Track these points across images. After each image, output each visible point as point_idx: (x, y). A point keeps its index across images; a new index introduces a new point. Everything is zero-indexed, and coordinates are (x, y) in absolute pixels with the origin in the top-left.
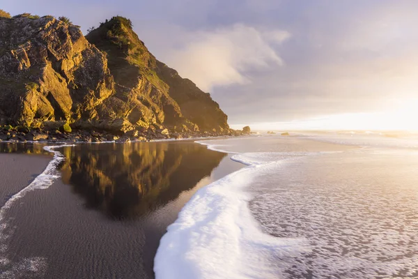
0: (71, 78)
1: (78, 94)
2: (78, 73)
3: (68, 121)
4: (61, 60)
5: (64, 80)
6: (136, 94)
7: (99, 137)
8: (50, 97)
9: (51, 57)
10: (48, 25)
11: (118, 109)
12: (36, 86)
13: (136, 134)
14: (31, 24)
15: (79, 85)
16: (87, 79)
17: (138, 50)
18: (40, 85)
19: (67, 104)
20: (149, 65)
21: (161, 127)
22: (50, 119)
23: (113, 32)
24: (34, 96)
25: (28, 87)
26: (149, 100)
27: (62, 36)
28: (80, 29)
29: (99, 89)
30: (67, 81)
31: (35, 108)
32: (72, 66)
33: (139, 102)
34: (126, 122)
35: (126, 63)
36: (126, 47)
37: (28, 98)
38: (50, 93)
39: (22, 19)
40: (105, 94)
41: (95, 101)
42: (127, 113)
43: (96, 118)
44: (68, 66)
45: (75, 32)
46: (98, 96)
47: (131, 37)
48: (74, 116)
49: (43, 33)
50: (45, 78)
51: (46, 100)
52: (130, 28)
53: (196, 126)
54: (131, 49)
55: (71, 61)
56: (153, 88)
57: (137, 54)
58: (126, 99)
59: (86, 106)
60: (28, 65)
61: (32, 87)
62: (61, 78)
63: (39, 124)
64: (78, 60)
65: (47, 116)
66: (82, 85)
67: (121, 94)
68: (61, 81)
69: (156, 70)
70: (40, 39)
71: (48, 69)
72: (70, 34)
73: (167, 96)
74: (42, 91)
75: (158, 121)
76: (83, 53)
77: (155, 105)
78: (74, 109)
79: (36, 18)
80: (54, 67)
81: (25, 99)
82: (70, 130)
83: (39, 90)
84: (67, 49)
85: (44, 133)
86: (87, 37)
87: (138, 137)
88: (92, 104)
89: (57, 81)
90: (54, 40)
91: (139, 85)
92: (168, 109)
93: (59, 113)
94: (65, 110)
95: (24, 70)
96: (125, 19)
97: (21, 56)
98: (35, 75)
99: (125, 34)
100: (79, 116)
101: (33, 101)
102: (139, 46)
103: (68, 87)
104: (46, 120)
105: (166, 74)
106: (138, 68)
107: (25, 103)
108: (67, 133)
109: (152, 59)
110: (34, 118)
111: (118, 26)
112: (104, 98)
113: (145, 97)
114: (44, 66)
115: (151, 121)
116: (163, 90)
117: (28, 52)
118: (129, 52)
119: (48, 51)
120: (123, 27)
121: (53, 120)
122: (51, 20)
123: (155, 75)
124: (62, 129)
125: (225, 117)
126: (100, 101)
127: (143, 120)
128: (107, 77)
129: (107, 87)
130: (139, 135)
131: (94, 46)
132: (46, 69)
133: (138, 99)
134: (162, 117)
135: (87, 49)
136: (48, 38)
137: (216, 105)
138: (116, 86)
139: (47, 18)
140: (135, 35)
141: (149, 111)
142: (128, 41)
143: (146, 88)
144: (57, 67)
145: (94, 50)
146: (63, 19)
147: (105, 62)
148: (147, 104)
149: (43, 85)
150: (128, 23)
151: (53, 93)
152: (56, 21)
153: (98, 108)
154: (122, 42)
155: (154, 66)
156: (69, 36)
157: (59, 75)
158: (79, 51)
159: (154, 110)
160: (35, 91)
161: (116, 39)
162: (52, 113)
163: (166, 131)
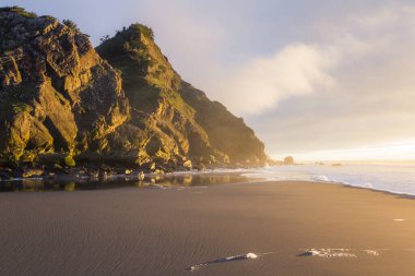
0: (77, 100)
1: (85, 120)
2: (85, 94)
3: (72, 153)
4: (64, 78)
5: (68, 103)
6: (156, 120)
7: (108, 171)
8: (48, 122)
9: (50, 72)
10: (48, 28)
11: (132, 138)
12: (29, 109)
13: (153, 167)
14: (24, 24)
15: (87, 110)
16: (97, 102)
17: (160, 67)
18: (34, 107)
19: (70, 131)
20: (172, 86)
21: (184, 159)
22: (47, 150)
23: (131, 44)
24: (26, 121)
25: (17, 109)
26: (171, 128)
27: (67, 47)
28: (90, 39)
29: (110, 115)
30: (71, 103)
31: (27, 137)
32: (78, 85)
33: (159, 130)
34: (142, 153)
35: (145, 83)
36: (146, 63)
37: (17, 123)
38: (48, 118)
39: (11, 15)
40: (118, 120)
41: (106, 128)
42: (145, 143)
43: (106, 148)
44: (73, 85)
45: (83, 42)
46: (109, 122)
47: (151, 52)
48: (80, 147)
49: (40, 39)
50: (41, 98)
51: (43, 127)
52: (152, 39)
53: (227, 157)
54: (151, 66)
55: (76, 79)
56: (175, 113)
57: (158, 72)
58: (142, 127)
59: (94, 134)
60: (18, 79)
61: (23, 110)
62: (63, 99)
63: (32, 156)
64: (86, 78)
65: (44, 146)
66: (92, 107)
67: (137, 121)
68: (63, 103)
69: (180, 91)
70: (36, 47)
71: (46, 87)
72: (76, 44)
73: (192, 121)
74: (37, 114)
75: (181, 151)
76: (93, 70)
77: (178, 133)
78: (79, 138)
79: (32, 16)
80: (54, 85)
81: (12, 125)
82: (74, 163)
83: (32, 113)
84: (73, 63)
85: (38, 167)
86: (98, 50)
87: (154, 171)
88: (102, 131)
89: (58, 103)
90: (56, 51)
91: (160, 110)
92: (193, 137)
93: (60, 143)
94: (68, 138)
95: (11, 86)
96: (145, 28)
97: (8, 66)
98: (28, 94)
99: (145, 48)
100: (86, 147)
101: (25, 125)
102: (161, 62)
103: (73, 111)
104: (42, 151)
105: (190, 94)
106: (159, 90)
107: (13, 130)
108: (70, 167)
109: (176, 79)
110: (26, 149)
111: (137, 36)
112: (116, 125)
113: (167, 123)
114: (42, 82)
115: (172, 151)
116: (188, 115)
117: (19, 63)
118: (150, 70)
119: (48, 65)
120: (143, 38)
121: (51, 151)
122: (53, 23)
123: (178, 97)
124: (63, 163)
125: (261, 145)
126: (112, 129)
127: (163, 150)
128: (121, 100)
129: (121, 111)
130: (156, 168)
131: (106, 62)
132: (43, 87)
133: (157, 125)
134: (186, 146)
135: (97, 66)
136: (48, 47)
137: (250, 131)
138: (132, 112)
139: (47, 20)
140: (157, 48)
141: (171, 140)
142: (148, 55)
143: (168, 113)
144: (59, 85)
145: (106, 68)
146: (68, 23)
147: (119, 83)
148: (167, 131)
149: (38, 107)
150: (149, 33)
151: (52, 118)
152: (59, 25)
153: (110, 137)
154: (141, 57)
155: (178, 87)
156: (75, 48)
157: (61, 96)
158: (88, 67)
159: (176, 138)
160: (26, 114)
161: (133, 54)
162: (51, 142)
163: (188, 163)
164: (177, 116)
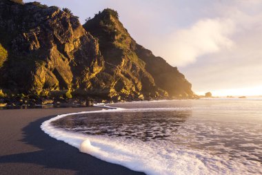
0: (72, 58)
1: (78, 70)
2: (77, 54)
3: (70, 90)
4: (64, 44)
6: (119, 71)
7: (92, 101)
8: (55, 72)
9: (56, 41)
10: (54, 14)
11: (106, 81)
12: (44, 64)
13: (119, 99)
16: (84, 59)
17: (122, 36)
18: (47, 63)
19: (69, 78)
20: (131, 48)
21: (139, 94)
22: (55, 89)
23: (104, 22)
24: (43, 71)
25: (37, 64)
26: (130, 74)
27: (66, 26)
28: (79, 19)
29: (92, 66)
30: (69, 59)
31: (44, 80)
32: (73, 48)
33: (122, 76)
34: (112, 90)
35: (114, 46)
36: (114, 34)
37: (38, 72)
38: (55, 69)
40: (97, 70)
41: (90, 75)
42: (114, 84)
43: (90, 87)
44: (69, 48)
45: (75, 20)
46: (92, 71)
47: (117, 26)
48: (74, 87)
49: (50, 21)
50: (51, 57)
51: (52, 75)
52: (117, 18)
53: (166, 93)
54: (117, 35)
55: (71, 44)
56: (133, 65)
57: (121, 39)
58: (112, 74)
59: (83, 79)
60: (38, 46)
61: (41, 64)
62: (64, 57)
63: (47, 92)
64: (77, 44)
65: (53, 86)
66: (81, 62)
67: (109, 70)
68: (64, 60)
69: (136, 51)
70: (47, 26)
71: (54, 50)
72: (71, 23)
73: (144, 70)
74: (49, 67)
75: (137, 89)
76: (81, 39)
77: (135, 78)
78: (74, 81)
79: (45, 7)
80: (58, 49)
81: (35, 74)
82: (71, 97)
83: (46, 66)
84: (69, 35)
85: (51, 99)
86: (84, 26)
87: (120, 101)
88: (88, 77)
89: (61, 60)
90: (59, 28)
91: (123, 63)
92: (145, 81)
93: (63, 84)
94: (67, 81)
95: (34, 50)
96: (113, 11)
97: (32, 38)
98: (44, 55)
99: (113, 24)
100: (78, 87)
101: (42, 75)
102: (123, 33)
103: (70, 64)
104: (53, 89)
105: (142, 52)
106: (122, 50)
107: (36, 77)
108: (69, 99)
109: (133, 42)
110: (43, 88)
111: (108, 17)
112: (96, 73)
113: (127, 71)
114: (51, 48)
115: (131, 89)
116: (141, 66)
117: (38, 36)
118: (116, 38)
119: (54, 36)
120: (111, 18)
121: (58, 89)
122: (57, 10)
123: (134, 54)
124: (65, 96)
125: (190, 85)
126: (94, 75)
128: (98, 57)
129: (98, 64)
130: (121, 99)
131: (89, 33)
132: (52, 50)
133: (122, 73)
134: (140, 86)
135: (84, 36)
136: (54, 25)
138: (105, 64)
139: (54, 9)
140: (120, 24)
141: (130, 82)
142: (115, 29)
143: (128, 65)
144: (61, 49)
145: (89, 37)
146: (66, 10)
147: (97, 46)
148: (127, 76)
149: (50, 63)
150: (115, 14)
151: (58, 69)
152: (60, 11)
153: (92, 80)
154: (110, 30)
155: (134, 48)
156: (70, 25)
157: (63, 56)
158: (78, 37)
159: (133, 81)
160: (43, 67)
161: (106, 28)
162: (57, 84)
163: (141, 96)
164: (134, 67)
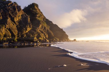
0: (17, 24)
2: (20, 22)
3: (16, 38)
4: (14, 18)
6: (39, 29)
7: (26, 43)
8: (10, 30)
9: (10, 16)
10: (9, 4)
11: (33, 34)
12: (4, 26)
15: (20, 26)
18: (6, 26)
19: (16, 32)
20: (43, 20)
21: (47, 40)
23: (32, 9)
24: (4, 29)
25: (1, 26)
27: (15, 9)
28: (21, 7)
29: (27, 28)
31: (4, 33)
32: (18, 20)
34: (35, 38)
35: (36, 19)
36: (36, 14)
37: (1, 30)
38: (9, 28)
40: (29, 29)
41: (25, 31)
42: (36, 35)
43: (26, 37)
44: (16, 19)
45: (19, 7)
47: (38, 11)
48: (18, 36)
49: (7, 7)
50: (8, 23)
51: (8, 31)
52: (38, 7)
53: (58, 39)
57: (40, 16)
58: (35, 31)
59: (22, 33)
60: (1, 18)
63: (5, 39)
64: (20, 18)
65: (9, 36)
66: (22, 25)
67: (34, 29)
68: (14, 24)
69: (45, 21)
70: (6, 9)
71: (9, 20)
72: (17, 8)
73: (49, 30)
74: (7, 28)
75: (46, 37)
76: (22, 15)
78: (18, 34)
79: (5, 1)
80: (11, 19)
82: (17, 41)
83: (5, 27)
84: (16, 14)
85: (7, 42)
86: (23, 10)
87: (38, 43)
89: (12, 25)
90: (12, 10)
91: (40, 26)
92: (49, 34)
93: (13, 35)
94: (15, 34)
96: (36, 4)
99: (36, 10)
100: (20, 36)
101: (3, 31)
102: (40, 14)
104: (8, 38)
105: (49, 22)
106: (40, 21)
108: (16, 42)
109: (45, 17)
110: (4, 37)
112: (28, 31)
113: (41, 30)
114: (8, 19)
115: (43, 38)
116: (48, 28)
117: (1, 13)
118: (37, 16)
119: (9, 14)
120: (35, 7)
121: (11, 37)
123: (45, 23)
124: (14, 41)
125: (68, 36)
128: (29, 24)
129: (29, 27)
130: (39, 42)
131: (25, 13)
132: (8, 20)
133: (39, 31)
134: (47, 36)
136: (9, 9)
137: (65, 32)
138: (33, 27)
139: (9, 2)
140: (39, 10)
141: (43, 34)
142: (37, 12)
143: (42, 27)
144: (13, 20)
145: (25, 15)
146: (15, 3)
147: (29, 19)
148: (42, 32)
149: (7, 26)
150: (37, 6)
151: (11, 28)
152: (12, 3)
153: (26, 34)
154: (35, 12)
155: (45, 20)
157: (13, 23)
158: (20, 15)
159: (44, 34)
161: (33, 11)
162: (10, 35)
164: (45, 28)
